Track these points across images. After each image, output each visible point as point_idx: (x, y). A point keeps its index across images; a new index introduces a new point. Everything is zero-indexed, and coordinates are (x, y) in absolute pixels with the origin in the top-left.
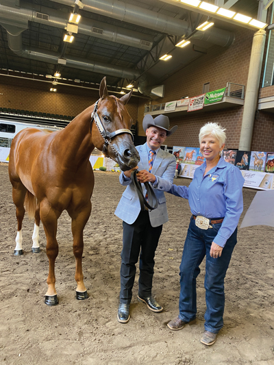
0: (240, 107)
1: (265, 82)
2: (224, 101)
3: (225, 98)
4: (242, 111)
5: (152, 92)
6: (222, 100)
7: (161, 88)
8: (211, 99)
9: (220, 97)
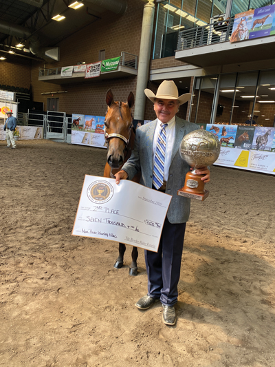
0: (134, 77)
1: (155, 54)
2: (119, 70)
3: (120, 67)
4: (136, 81)
5: (46, 54)
6: (117, 69)
7: (56, 50)
8: (107, 67)
9: (115, 66)
